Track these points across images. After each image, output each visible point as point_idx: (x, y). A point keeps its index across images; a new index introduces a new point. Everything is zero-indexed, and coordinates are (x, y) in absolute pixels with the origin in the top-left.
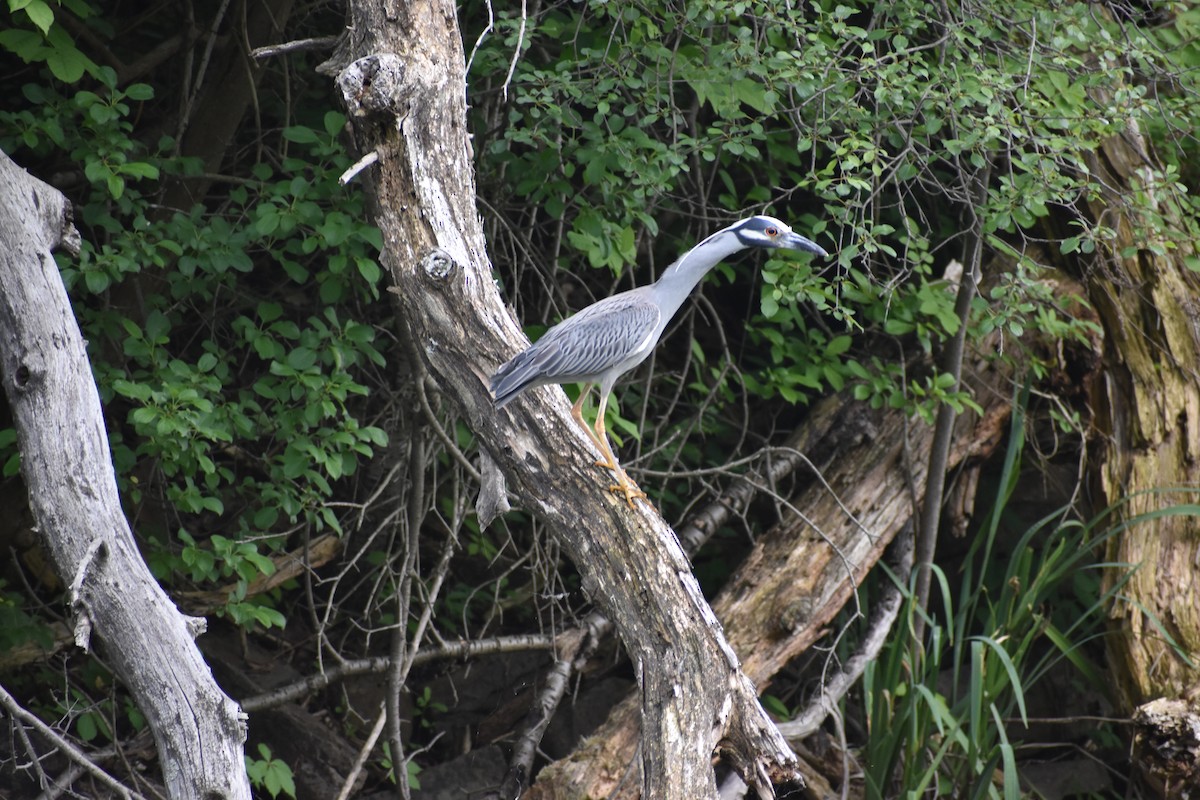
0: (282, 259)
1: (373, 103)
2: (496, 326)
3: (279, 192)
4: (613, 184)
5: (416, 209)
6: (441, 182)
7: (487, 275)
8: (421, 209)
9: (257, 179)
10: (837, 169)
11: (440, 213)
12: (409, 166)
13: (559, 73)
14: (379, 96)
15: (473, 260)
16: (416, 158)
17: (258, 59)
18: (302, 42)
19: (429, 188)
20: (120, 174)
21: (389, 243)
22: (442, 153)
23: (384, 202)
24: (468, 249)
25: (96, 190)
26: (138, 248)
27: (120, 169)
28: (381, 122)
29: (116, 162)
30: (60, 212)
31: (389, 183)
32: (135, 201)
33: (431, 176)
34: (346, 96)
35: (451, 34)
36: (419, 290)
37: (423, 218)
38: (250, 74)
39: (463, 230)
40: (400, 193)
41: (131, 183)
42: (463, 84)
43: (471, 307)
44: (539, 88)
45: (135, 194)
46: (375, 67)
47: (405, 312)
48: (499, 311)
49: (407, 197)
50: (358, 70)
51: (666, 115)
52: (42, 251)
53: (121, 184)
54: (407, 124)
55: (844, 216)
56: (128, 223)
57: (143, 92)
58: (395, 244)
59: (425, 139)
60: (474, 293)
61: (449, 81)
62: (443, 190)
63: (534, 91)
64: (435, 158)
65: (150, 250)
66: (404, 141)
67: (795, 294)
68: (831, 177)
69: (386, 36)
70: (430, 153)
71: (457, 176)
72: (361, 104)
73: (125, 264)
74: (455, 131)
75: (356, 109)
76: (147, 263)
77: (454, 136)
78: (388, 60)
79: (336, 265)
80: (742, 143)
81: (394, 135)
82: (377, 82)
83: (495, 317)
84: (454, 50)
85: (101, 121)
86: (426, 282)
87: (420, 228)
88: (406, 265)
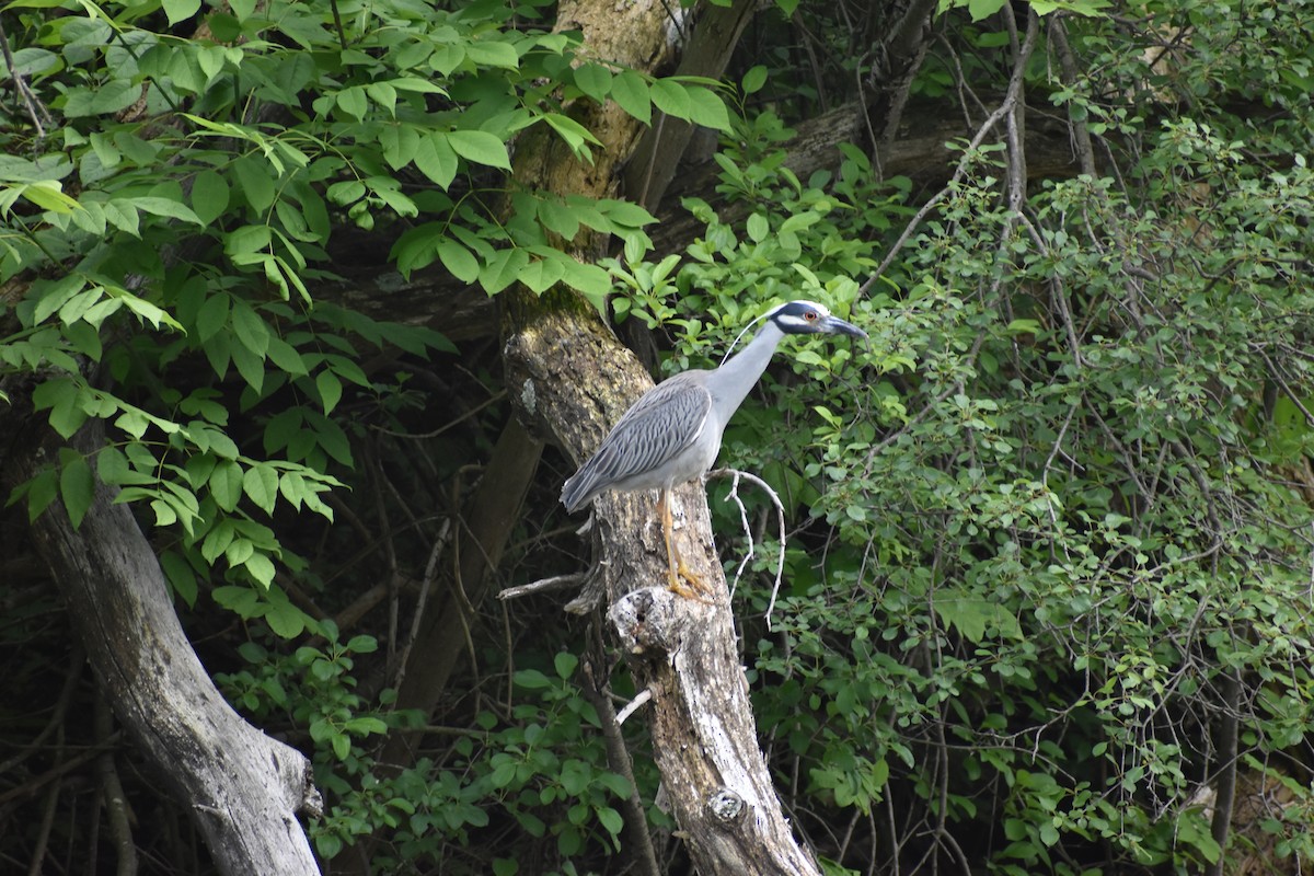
0: (515, 812)
1: (651, 638)
2: (792, 867)
3: (510, 739)
4: (861, 715)
5: (696, 748)
6: (721, 718)
7: (777, 814)
8: (702, 748)
9: (480, 728)
10: (1118, 686)
11: (723, 751)
12: (685, 703)
13: (812, 598)
14: (656, 631)
15: (762, 798)
16: (692, 695)
17: (507, 600)
18: (549, 581)
19: (708, 725)
20: (346, 732)
21: (672, 785)
22: (718, 687)
23: (661, 743)
24: (755, 787)
25: (321, 751)
26: (368, 807)
27: (346, 726)
28: (654, 659)
29: (338, 719)
30: (301, 773)
31: (665, 722)
32: (360, 759)
33: (709, 713)
34: (622, 633)
35: (713, 563)
36: (708, 833)
37: (705, 757)
38: (464, 619)
39: (748, 767)
40: (678, 733)
41: (357, 740)
42: (729, 614)
43: (765, 848)
44: (794, 615)
45: (359, 752)
46: (648, 601)
47: (693, 858)
48: (794, 851)
49: (685, 735)
50: (631, 605)
51: (929, 637)
52: (287, 816)
53: (347, 742)
54: (679, 659)
55: (1125, 736)
56: (355, 781)
57: (366, 643)
58: (678, 786)
59: (700, 674)
60: (766, 833)
61: (718, 612)
62: (724, 726)
63: (789, 619)
64: (712, 693)
65: (381, 810)
66: (677, 677)
67: (1076, 821)
68: (1112, 696)
69: (647, 569)
70: (707, 688)
71: (736, 710)
72: (637, 640)
73: (358, 825)
74: (728, 664)
75: (633, 646)
76: (378, 824)
77: (727, 670)
78: (659, 593)
79: (578, 816)
80: (1013, 665)
81: (666, 672)
82: (652, 617)
83: (790, 858)
84: (717, 579)
85: (324, 678)
86: (715, 825)
87: (703, 768)
88: (692, 807)
